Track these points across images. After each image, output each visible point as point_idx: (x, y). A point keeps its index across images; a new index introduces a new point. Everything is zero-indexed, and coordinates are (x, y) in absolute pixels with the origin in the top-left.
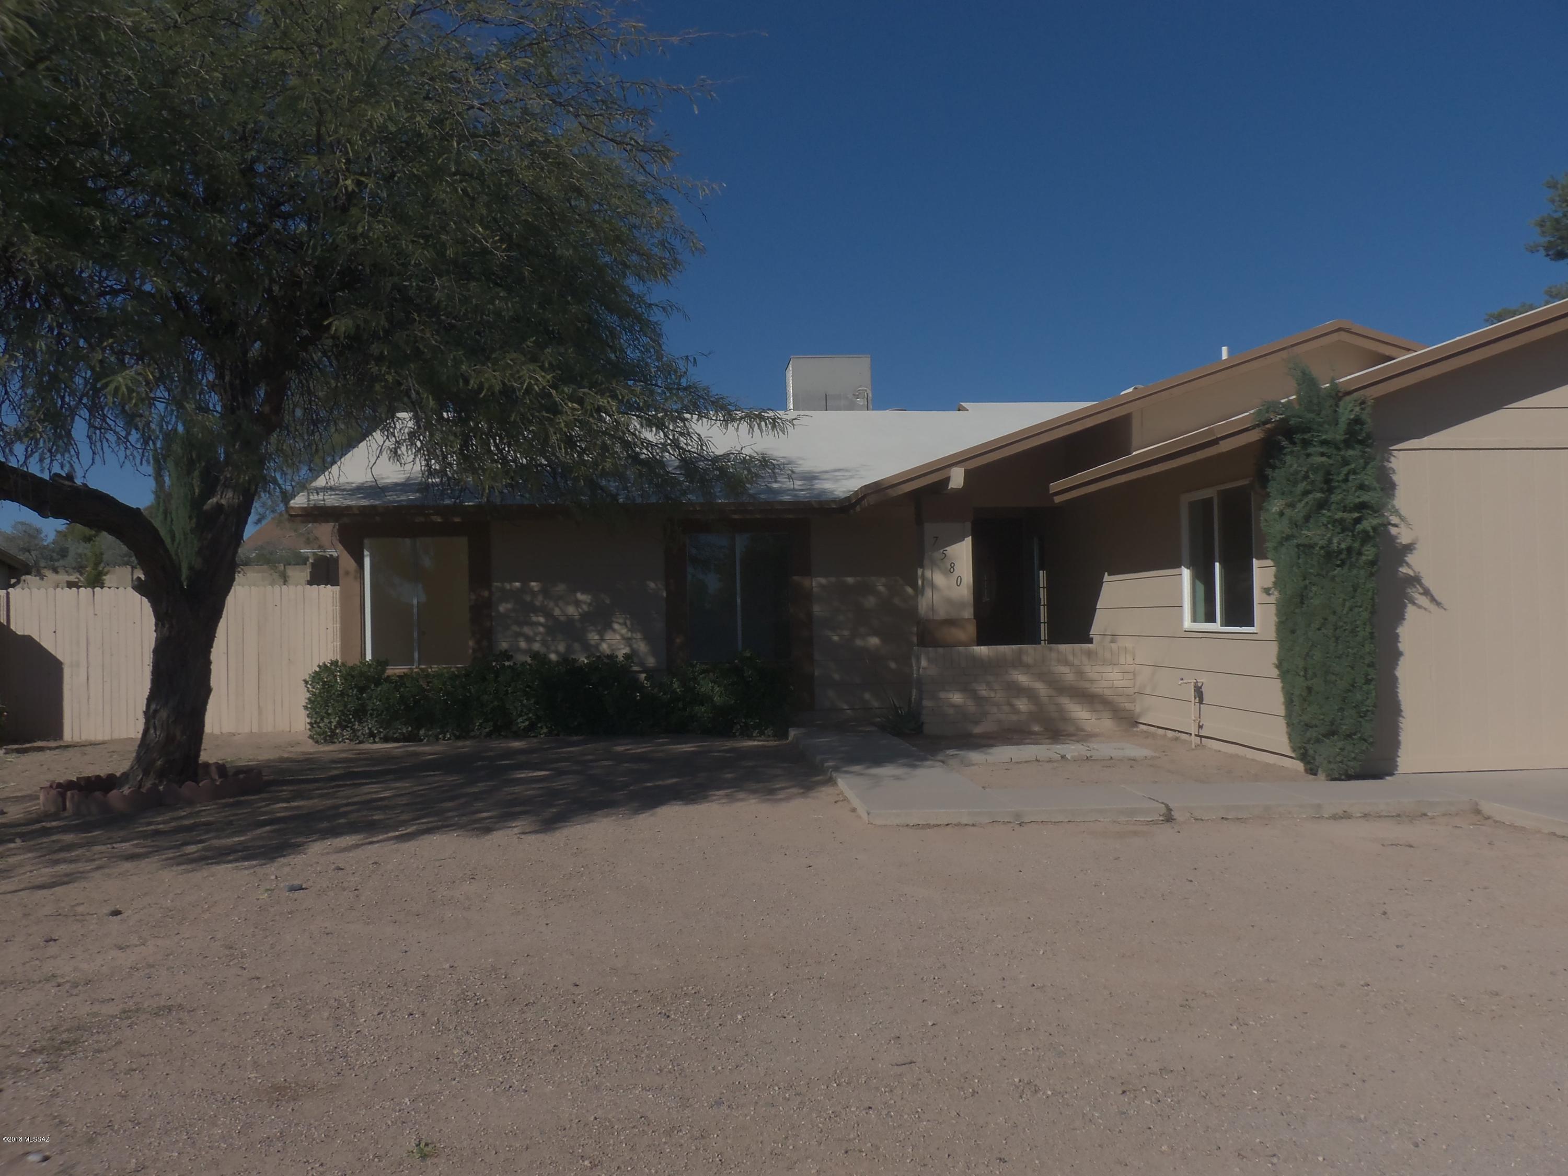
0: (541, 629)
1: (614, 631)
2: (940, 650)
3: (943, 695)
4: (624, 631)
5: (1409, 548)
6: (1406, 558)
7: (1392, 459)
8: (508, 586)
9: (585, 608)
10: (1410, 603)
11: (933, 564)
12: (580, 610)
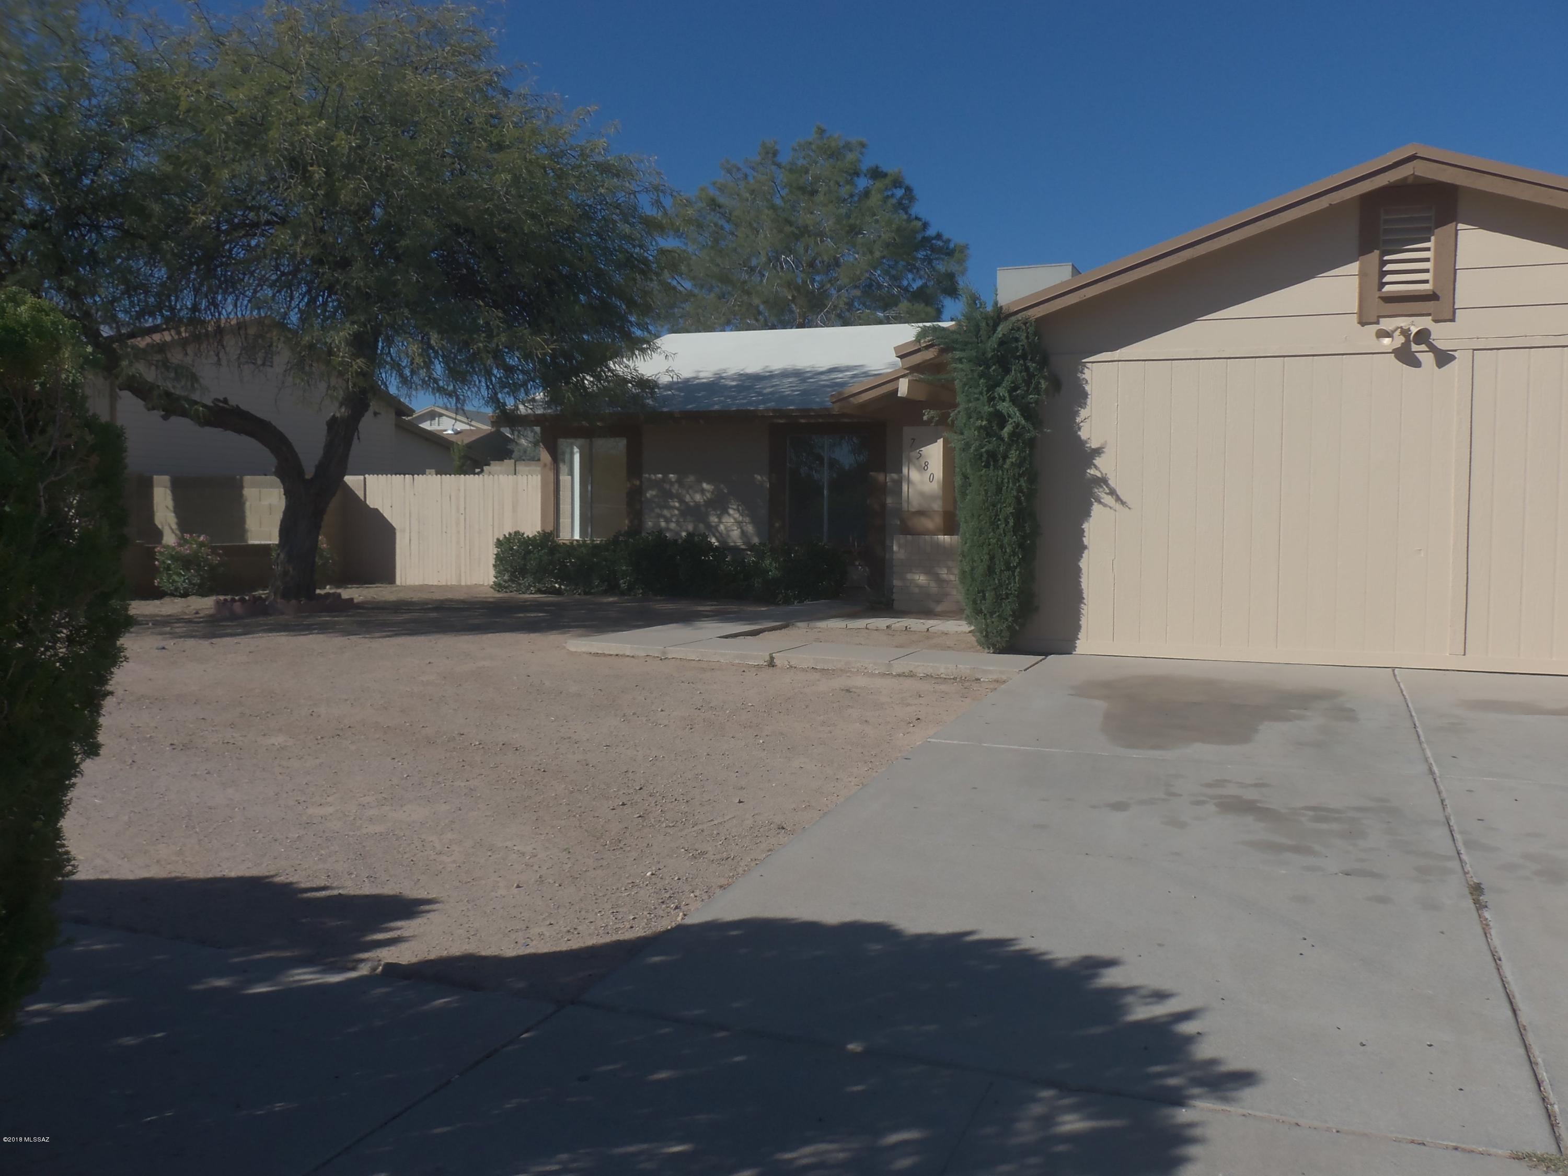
0: (676, 512)
1: (729, 515)
2: (909, 537)
3: (909, 576)
4: (737, 515)
5: (1098, 452)
6: (1094, 461)
7: (1086, 370)
8: (653, 477)
9: (708, 495)
10: (1096, 501)
11: (910, 461)
12: (705, 498)
